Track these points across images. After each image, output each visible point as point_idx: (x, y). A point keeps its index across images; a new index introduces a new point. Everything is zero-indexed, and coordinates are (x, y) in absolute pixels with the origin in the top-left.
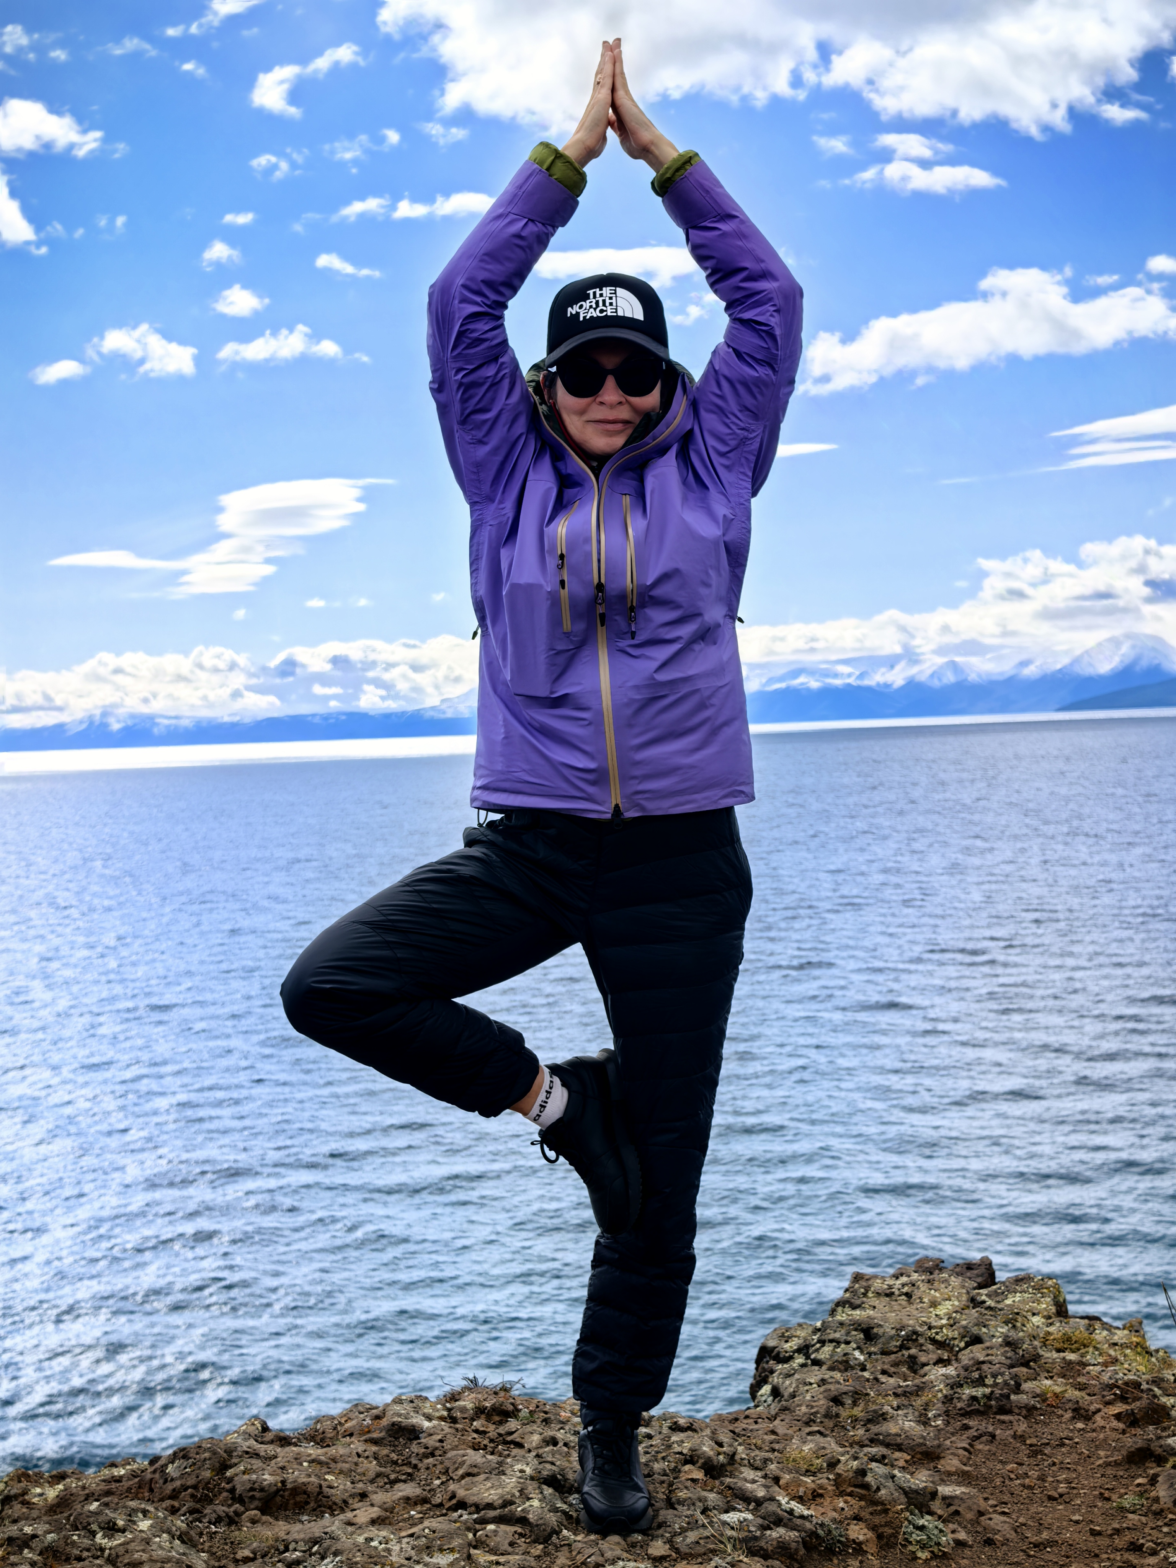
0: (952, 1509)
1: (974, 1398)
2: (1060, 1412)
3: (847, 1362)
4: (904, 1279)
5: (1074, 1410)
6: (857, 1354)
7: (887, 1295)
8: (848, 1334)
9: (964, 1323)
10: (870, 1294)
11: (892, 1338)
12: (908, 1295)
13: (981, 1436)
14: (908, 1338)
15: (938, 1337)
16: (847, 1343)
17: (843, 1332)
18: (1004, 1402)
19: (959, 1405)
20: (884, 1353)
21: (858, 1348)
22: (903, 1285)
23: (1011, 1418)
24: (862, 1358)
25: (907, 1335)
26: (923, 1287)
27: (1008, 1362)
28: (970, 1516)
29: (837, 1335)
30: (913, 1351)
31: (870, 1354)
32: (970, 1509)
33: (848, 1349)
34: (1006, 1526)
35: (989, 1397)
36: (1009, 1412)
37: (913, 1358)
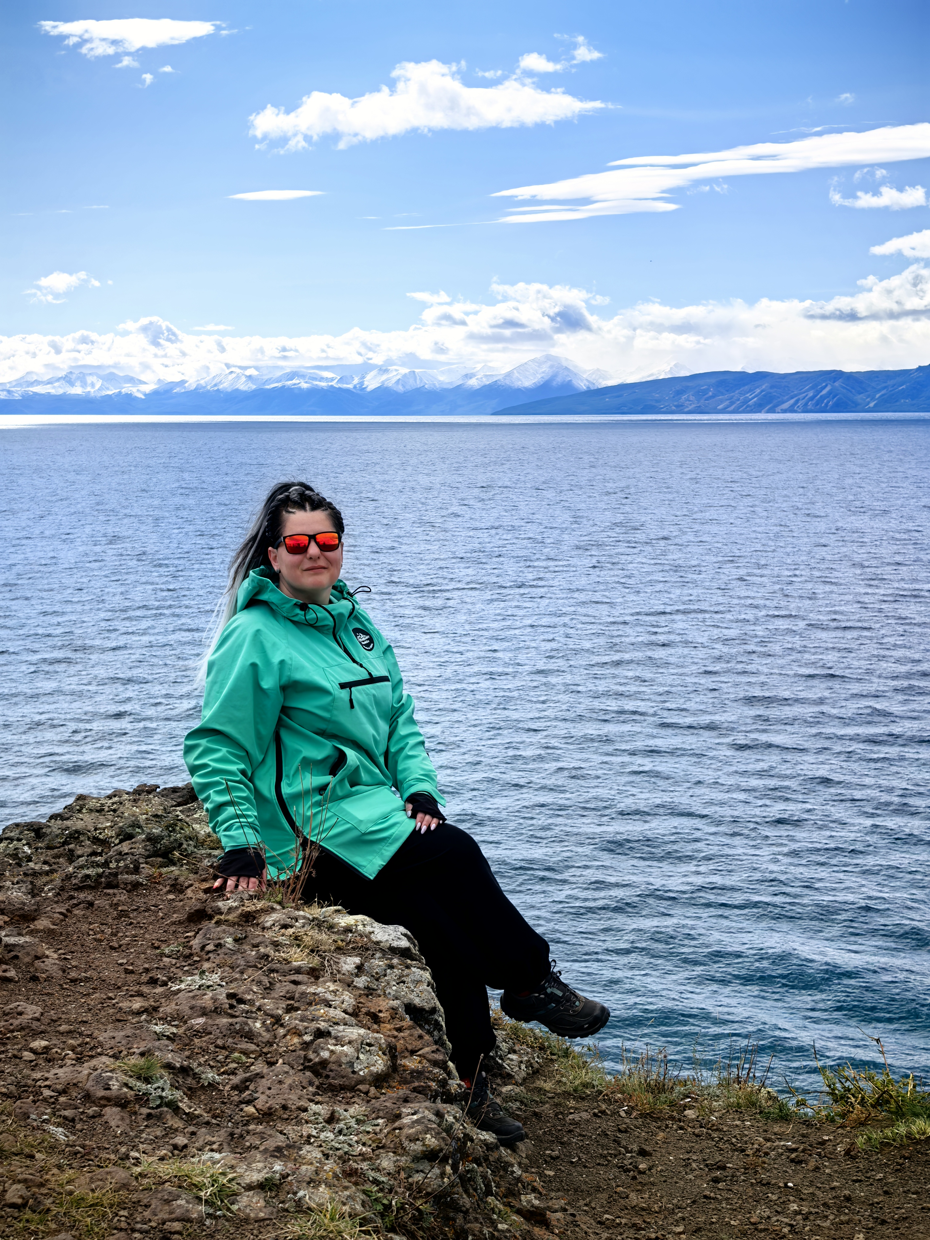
1: (88, 876)
2: (161, 887)
3: (17, 855)
4: (116, 799)
5: (172, 886)
6: (26, 848)
7: (98, 811)
8: (21, 833)
9: (121, 824)
10: (84, 811)
11: (57, 836)
12: (115, 811)
13: (80, 903)
14: (71, 836)
15: (101, 837)
16: (19, 840)
17: (17, 832)
18: (112, 878)
19: (74, 882)
20: (49, 848)
21: (27, 844)
22: (113, 804)
23: (116, 891)
24: (29, 851)
25: (70, 834)
26: (128, 805)
27: (147, 853)
28: (27, 959)
29: (12, 834)
30: (72, 846)
31: (37, 849)
32: (28, 954)
33: (19, 845)
34: (55, 967)
35: (100, 876)
36: (116, 886)
37: (71, 851)
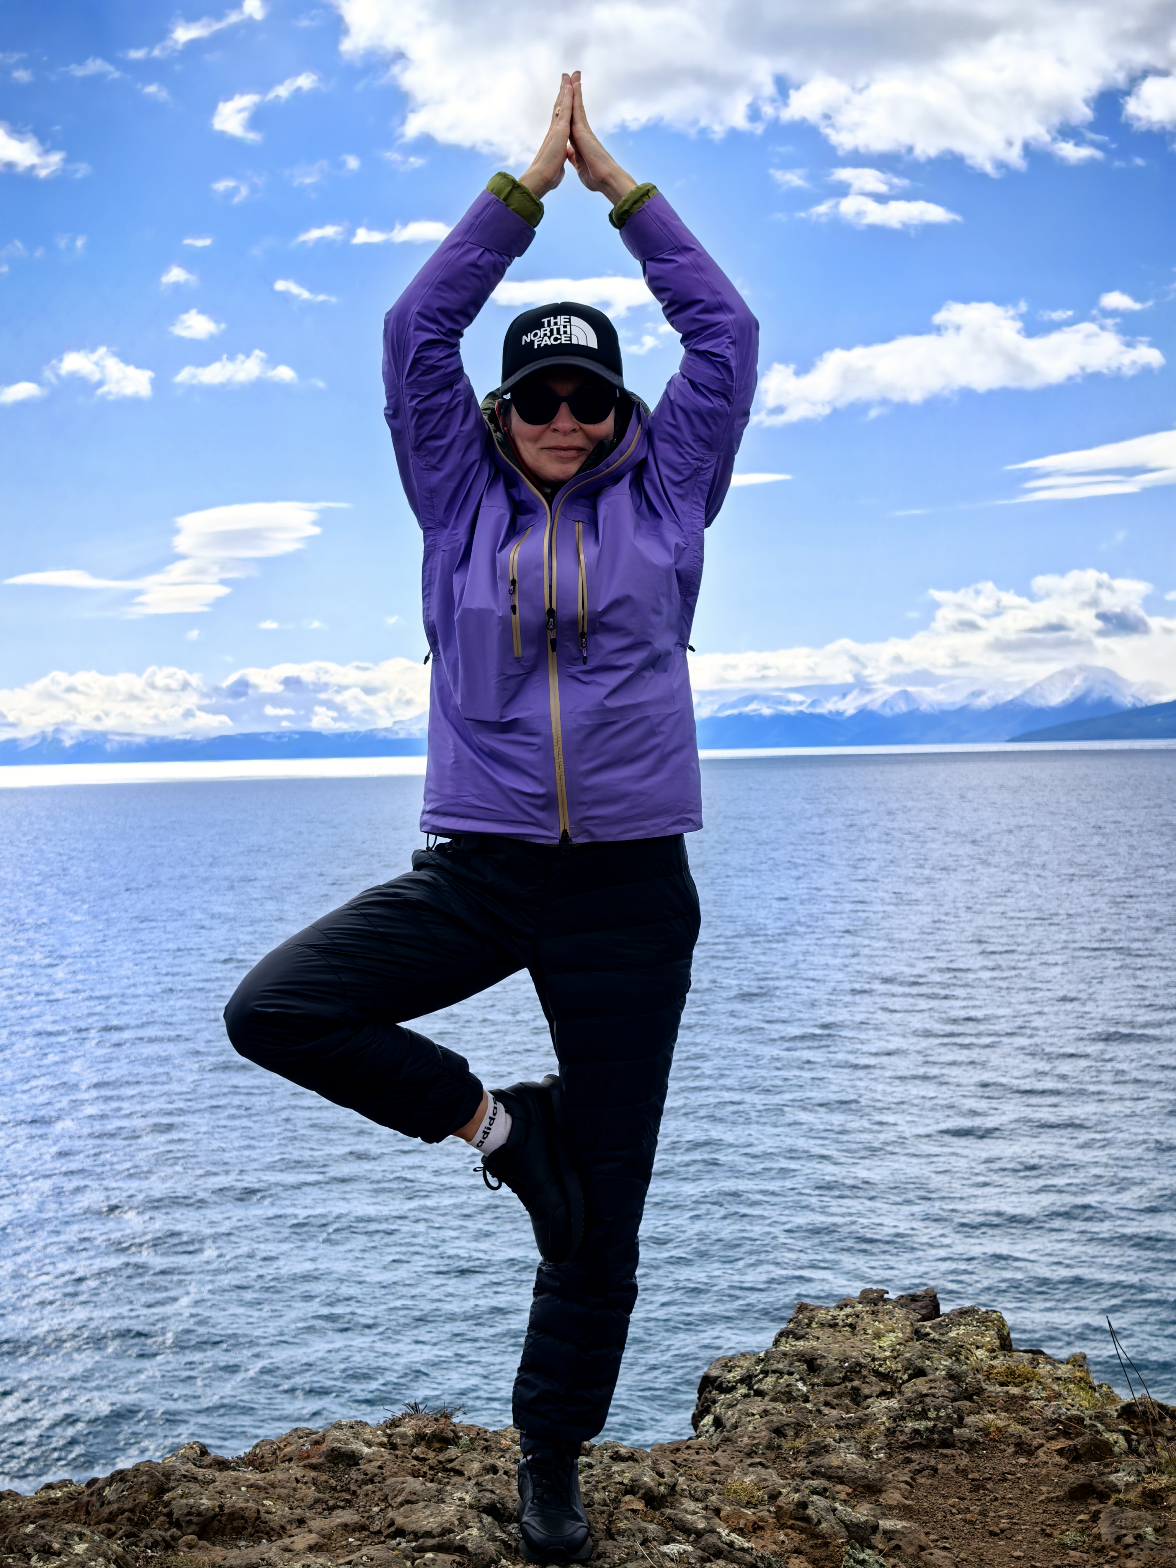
0: (893, 1543)
1: (916, 1431)
2: (1003, 1447)
3: (790, 1393)
4: (848, 1310)
5: (1017, 1445)
6: (800, 1385)
7: (831, 1326)
8: (791, 1364)
9: (908, 1355)
10: (814, 1325)
11: (835, 1369)
12: (852, 1326)
13: (923, 1469)
14: (851, 1370)
15: (882, 1369)
16: (791, 1374)
17: (786, 1362)
18: (947, 1435)
19: (902, 1438)
20: (827, 1384)
21: (801, 1379)
22: (847, 1316)
23: (954, 1452)
24: (805, 1389)
25: (850, 1367)
26: (867, 1318)
27: (952, 1395)
28: (911, 1550)
29: (780, 1366)
30: (856, 1383)
31: (813, 1385)
32: (911, 1543)
33: (791, 1380)
34: (947, 1561)
35: (932, 1430)
36: (951, 1446)
37: (856, 1390)
